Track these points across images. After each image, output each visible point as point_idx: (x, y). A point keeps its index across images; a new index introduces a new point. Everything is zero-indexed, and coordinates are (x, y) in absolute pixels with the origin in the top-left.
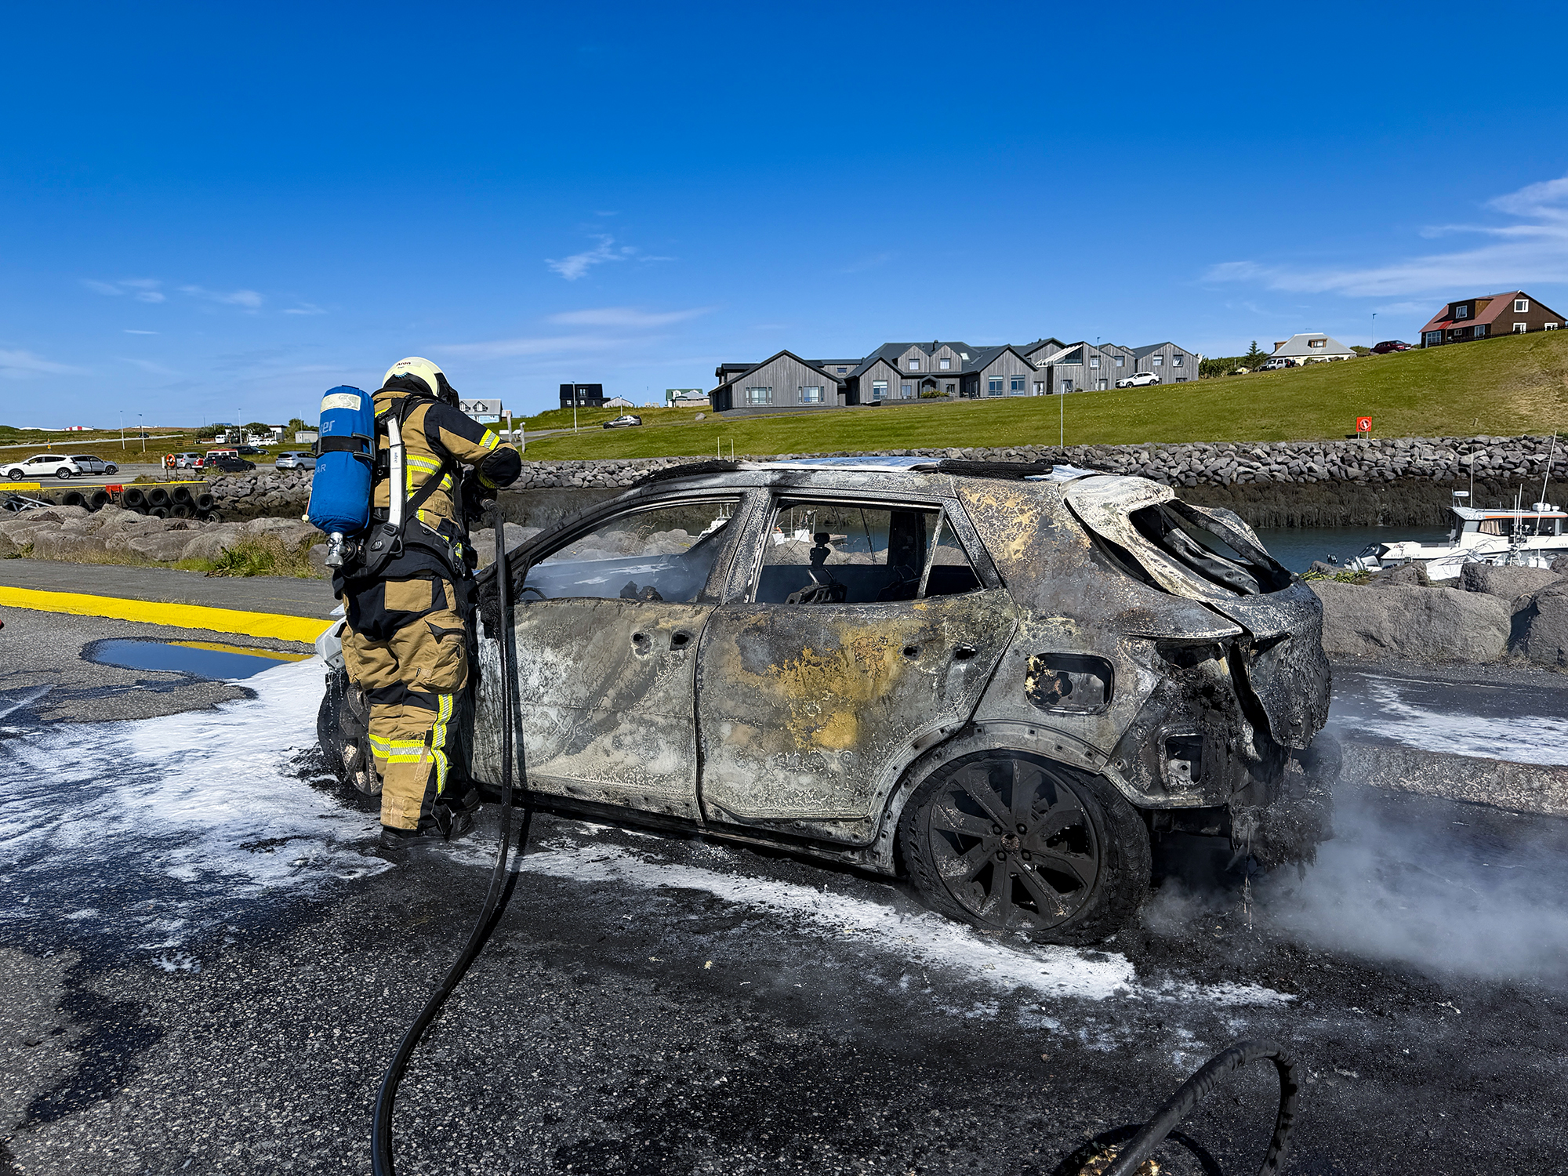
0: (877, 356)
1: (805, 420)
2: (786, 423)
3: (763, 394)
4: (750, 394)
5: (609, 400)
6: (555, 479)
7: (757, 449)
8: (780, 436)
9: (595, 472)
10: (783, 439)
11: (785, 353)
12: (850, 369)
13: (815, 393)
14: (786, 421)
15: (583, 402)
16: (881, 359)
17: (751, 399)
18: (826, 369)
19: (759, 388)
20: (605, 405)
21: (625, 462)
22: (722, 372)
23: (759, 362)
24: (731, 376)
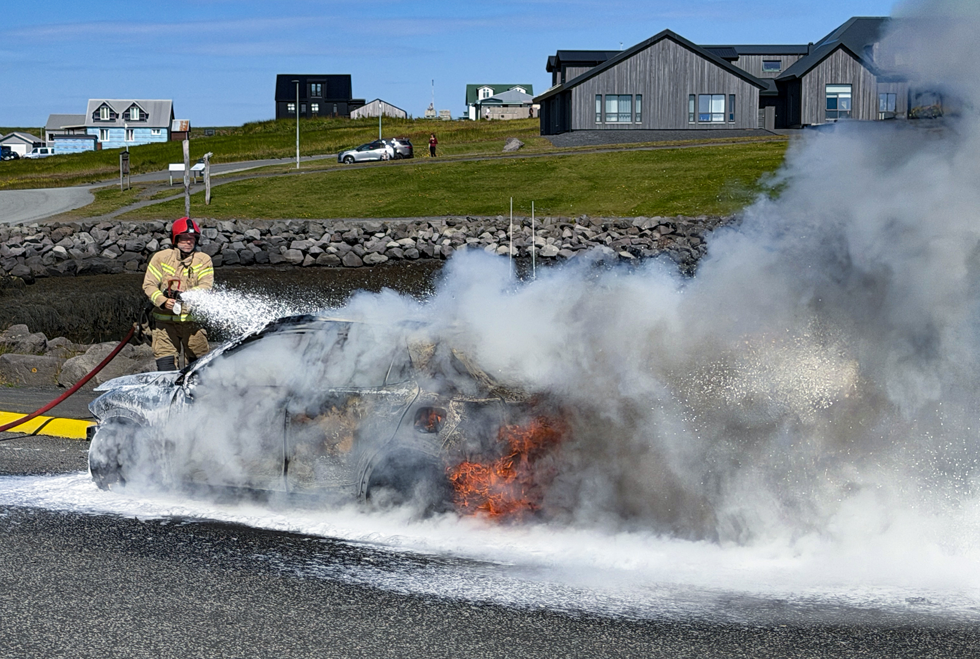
0: (835, 41)
1: (691, 156)
2: (657, 162)
3: (626, 106)
4: (603, 107)
5: (361, 103)
6: (256, 250)
7: (604, 206)
8: (646, 183)
9: (325, 239)
10: (650, 189)
11: (667, 35)
12: (787, 62)
13: (718, 106)
14: (660, 157)
15: (315, 108)
16: (841, 46)
17: (604, 115)
18: (741, 63)
19: (619, 96)
20: (354, 114)
21: (374, 224)
22: (557, 65)
23: (623, 48)
24: (572, 73)
